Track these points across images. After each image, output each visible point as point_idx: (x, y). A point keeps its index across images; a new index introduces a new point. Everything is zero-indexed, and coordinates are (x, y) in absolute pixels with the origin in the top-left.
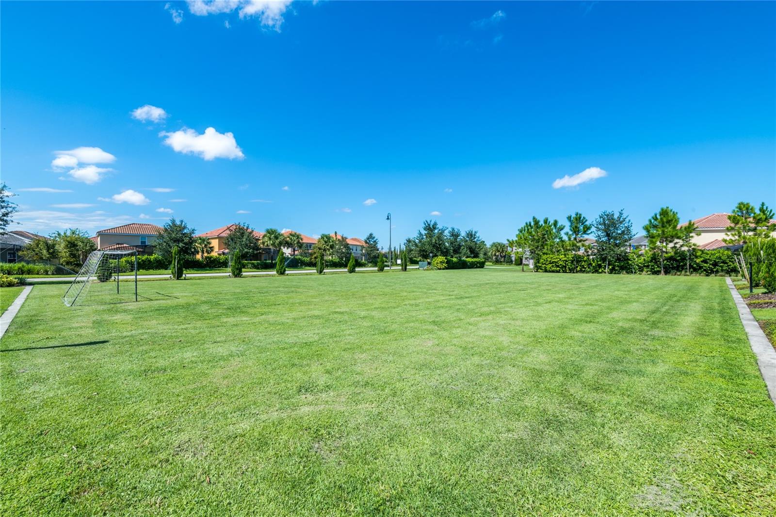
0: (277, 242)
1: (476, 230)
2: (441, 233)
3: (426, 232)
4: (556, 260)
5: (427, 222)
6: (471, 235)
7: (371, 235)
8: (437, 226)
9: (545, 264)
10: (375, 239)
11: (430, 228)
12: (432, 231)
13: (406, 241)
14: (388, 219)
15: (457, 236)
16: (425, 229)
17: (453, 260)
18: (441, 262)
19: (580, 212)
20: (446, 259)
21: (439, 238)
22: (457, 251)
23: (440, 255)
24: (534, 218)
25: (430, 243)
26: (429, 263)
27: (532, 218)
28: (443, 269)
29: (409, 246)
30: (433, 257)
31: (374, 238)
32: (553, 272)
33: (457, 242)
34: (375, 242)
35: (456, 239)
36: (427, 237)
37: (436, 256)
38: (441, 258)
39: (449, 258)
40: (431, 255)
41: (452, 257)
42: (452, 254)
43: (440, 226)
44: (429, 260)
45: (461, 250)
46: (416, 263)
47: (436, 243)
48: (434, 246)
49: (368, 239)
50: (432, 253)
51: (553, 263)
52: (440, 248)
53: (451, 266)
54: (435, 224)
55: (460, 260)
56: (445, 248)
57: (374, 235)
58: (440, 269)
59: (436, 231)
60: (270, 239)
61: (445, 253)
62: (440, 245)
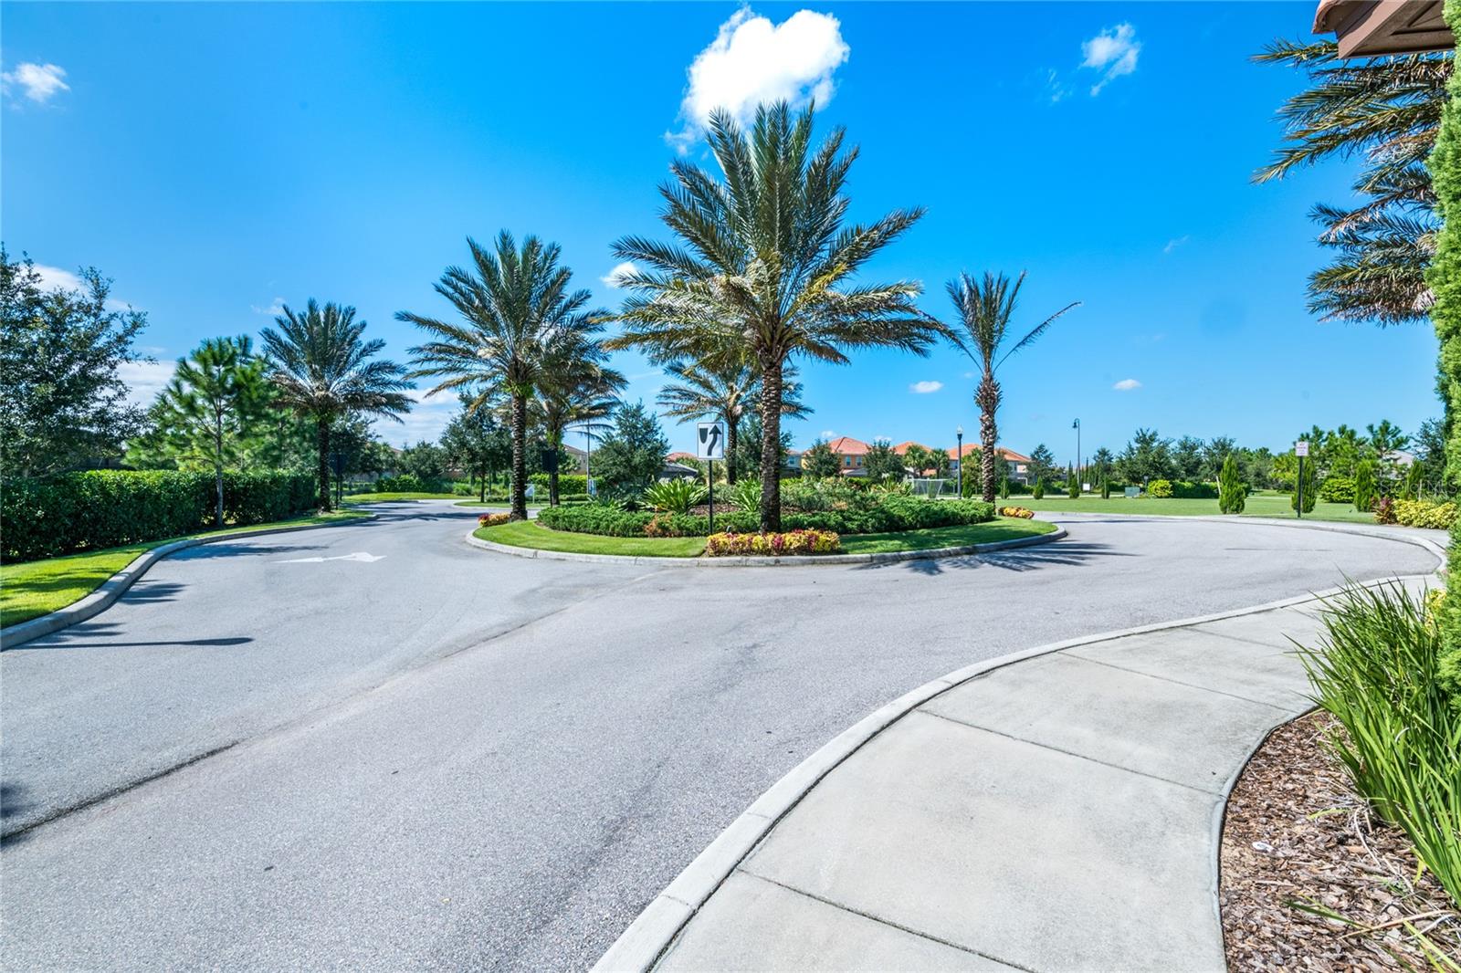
0: (923, 461)
1: (1232, 438)
2: (1163, 447)
3: (1139, 445)
4: (1347, 486)
5: (1141, 430)
6: (1224, 446)
7: (1041, 447)
8: (1157, 437)
9: (1330, 491)
10: (1048, 453)
11: (1145, 441)
12: (1148, 444)
13: (1097, 454)
14: (1075, 426)
15: (1193, 450)
16: (1137, 441)
17: (1184, 486)
18: (1162, 488)
19: (1389, 420)
20: (1170, 483)
21: (1160, 455)
22: (1192, 471)
23: (1162, 478)
24: (1315, 428)
25: (1145, 462)
26: (1143, 490)
27: (1312, 427)
28: (1166, 497)
29: (1102, 461)
30: (1149, 481)
31: (1047, 451)
32: (1343, 502)
33: (1192, 457)
34: (1048, 457)
35: (1190, 454)
36: (1139, 452)
37: (1154, 479)
38: (1162, 483)
39: (1178, 481)
40: (1146, 478)
41: (1183, 480)
42: (1184, 476)
43: (1161, 437)
44: (1141, 485)
45: (1199, 470)
46: (1121, 489)
47: (1155, 462)
48: (1151, 465)
49: (1037, 453)
50: (1147, 475)
51: (1342, 489)
52: (1162, 469)
53: (1178, 493)
54: (1155, 434)
55: (1198, 485)
56: (1169, 468)
57: (1046, 448)
58: (1161, 497)
59: (1155, 444)
60: (914, 458)
61: (1171, 474)
62: (1160, 464)
